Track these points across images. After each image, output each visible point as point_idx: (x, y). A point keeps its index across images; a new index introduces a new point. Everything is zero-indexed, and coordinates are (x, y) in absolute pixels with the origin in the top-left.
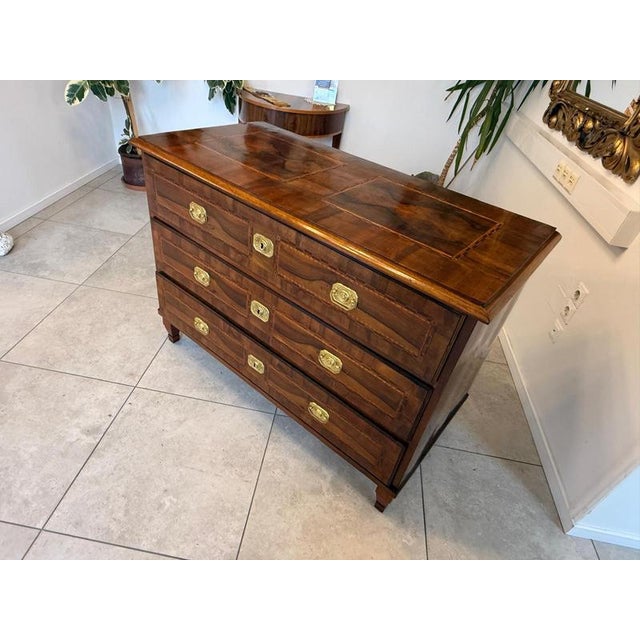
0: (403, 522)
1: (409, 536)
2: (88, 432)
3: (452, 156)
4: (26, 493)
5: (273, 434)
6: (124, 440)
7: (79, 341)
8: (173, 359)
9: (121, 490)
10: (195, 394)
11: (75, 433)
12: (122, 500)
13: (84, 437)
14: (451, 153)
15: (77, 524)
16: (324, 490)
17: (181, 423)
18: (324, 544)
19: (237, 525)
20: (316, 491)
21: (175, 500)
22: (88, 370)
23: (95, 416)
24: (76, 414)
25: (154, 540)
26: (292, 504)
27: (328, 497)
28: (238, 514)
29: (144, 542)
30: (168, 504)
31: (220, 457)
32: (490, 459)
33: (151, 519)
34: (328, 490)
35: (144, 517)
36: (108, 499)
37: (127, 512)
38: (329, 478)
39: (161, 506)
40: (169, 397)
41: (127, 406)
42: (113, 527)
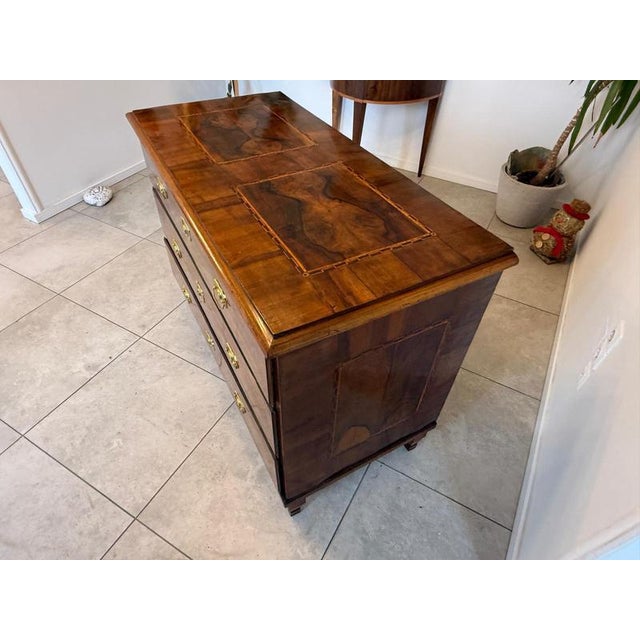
0: (308, 533)
1: (306, 550)
2: (88, 368)
3: (569, 129)
4: (27, 405)
5: (231, 410)
6: (110, 381)
7: (120, 288)
8: (183, 318)
9: (87, 423)
10: (183, 355)
11: (80, 365)
12: (84, 430)
13: (83, 370)
14: (567, 124)
15: (46, 440)
16: (249, 475)
17: (160, 377)
18: (221, 525)
19: (158, 482)
20: (241, 475)
21: (122, 444)
22: (114, 316)
23: (99, 356)
24: (87, 350)
25: (90, 472)
26: (213, 479)
27: (249, 483)
28: (164, 472)
29: (83, 470)
30: (115, 445)
31: (175, 418)
32: (447, 502)
33: (97, 453)
34: (253, 477)
35: (93, 450)
36: (76, 426)
37: (83, 440)
38: (259, 467)
39: (110, 444)
40: (162, 352)
41: (127, 353)
42: (69, 450)
